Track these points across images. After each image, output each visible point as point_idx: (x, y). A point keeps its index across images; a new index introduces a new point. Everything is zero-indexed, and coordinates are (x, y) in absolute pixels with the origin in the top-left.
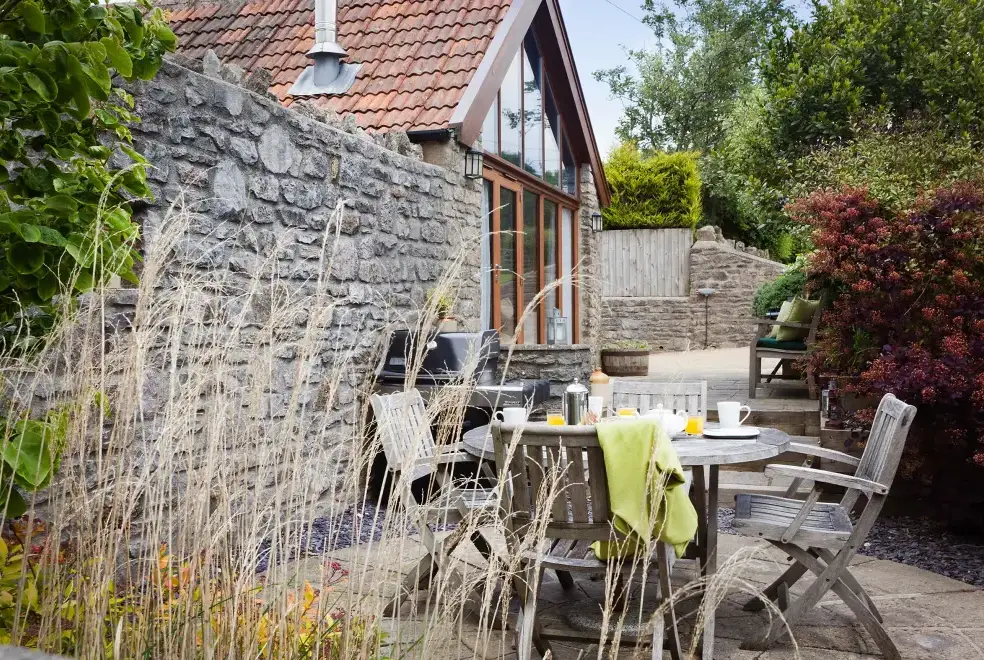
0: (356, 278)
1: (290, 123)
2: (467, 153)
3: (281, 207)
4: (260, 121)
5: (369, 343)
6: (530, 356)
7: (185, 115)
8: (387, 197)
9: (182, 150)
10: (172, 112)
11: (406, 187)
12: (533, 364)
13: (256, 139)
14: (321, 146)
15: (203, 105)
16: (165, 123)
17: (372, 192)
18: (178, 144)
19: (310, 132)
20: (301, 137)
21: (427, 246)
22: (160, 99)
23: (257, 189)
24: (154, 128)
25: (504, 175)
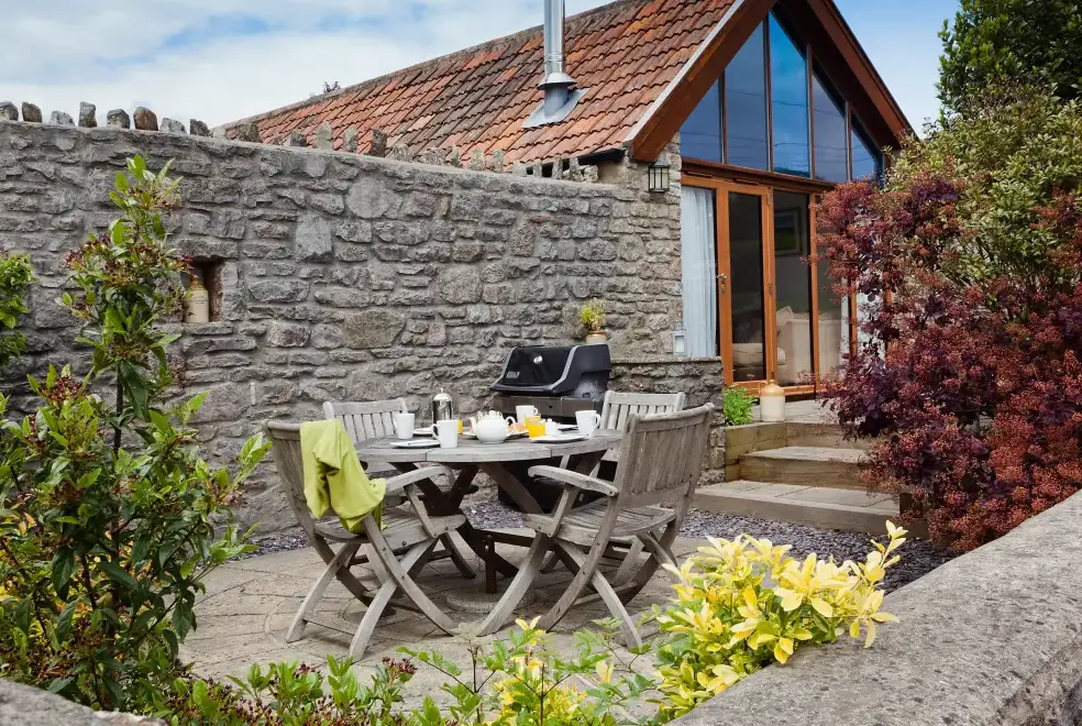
0: (479, 300)
1: (385, 174)
2: (650, 168)
3: (375, 247)
4: (347, 177)
5: (498, 358)
6: (646, 369)
7: (262, 183)
8: (521, 224)
9: (259, 212)
10: (246, 184)
11: (552, 212)
12: (648, 376)
13: (344, 193)
14: (426, 188)
15: (280, 173)
16: (240, 193)
17: (500, 221)
18: (254, 208)
19: (411, 178)
20: (399, 184)
21: (587, 264)
22: (233, 175)
23: (344, 233)
24: (229, 199)
25: (735, 180)
